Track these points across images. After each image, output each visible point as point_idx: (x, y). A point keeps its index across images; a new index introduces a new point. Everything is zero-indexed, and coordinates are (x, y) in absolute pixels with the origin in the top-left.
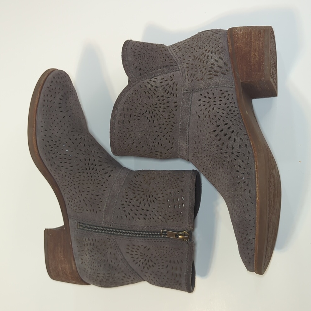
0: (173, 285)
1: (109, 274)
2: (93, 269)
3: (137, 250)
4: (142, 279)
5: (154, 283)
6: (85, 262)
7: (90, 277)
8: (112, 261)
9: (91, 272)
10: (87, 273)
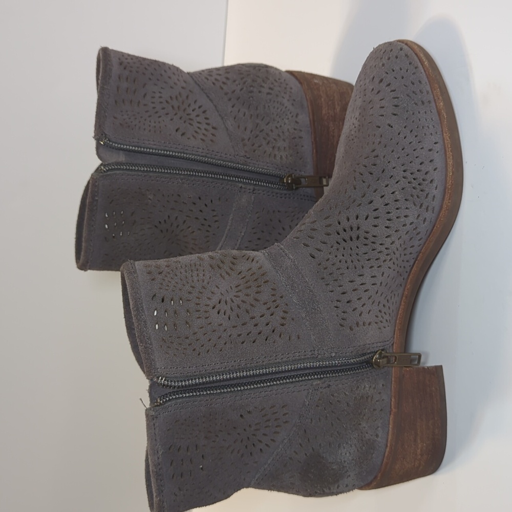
0: (134, 63)
1: (251, 92)
2: (279, 103)
3: (198, 130)
4: (192, 77)
5: (170, 68)
6: (292, 116)
7: (286, 88)
8: (244, 116)
9: (283, 97)
10: (290, 96)
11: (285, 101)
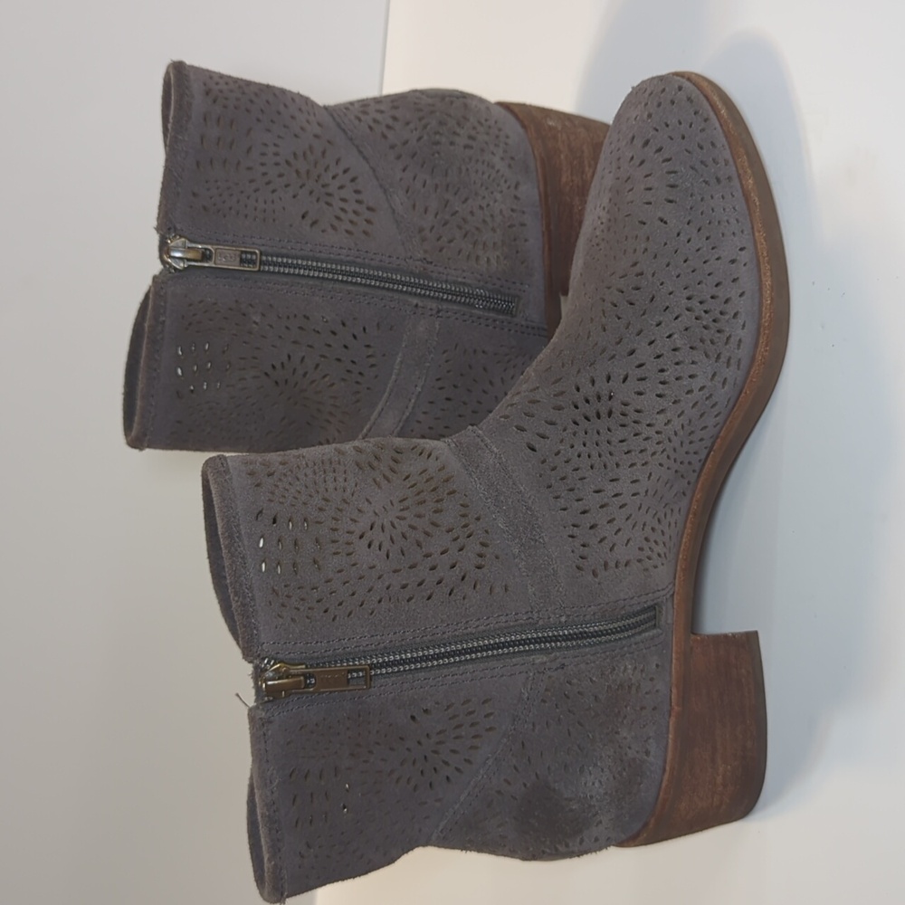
0: (231, 91)
1: (438, 143)
2: (486, 163)
3: (342, 215)
4: (332, 116)
5: (293, 99)
6: (509, 187)
7: (497, 137)
8: (424, 186)
9: (493, 153)
10: (505, 151)
11: (496, 160)
